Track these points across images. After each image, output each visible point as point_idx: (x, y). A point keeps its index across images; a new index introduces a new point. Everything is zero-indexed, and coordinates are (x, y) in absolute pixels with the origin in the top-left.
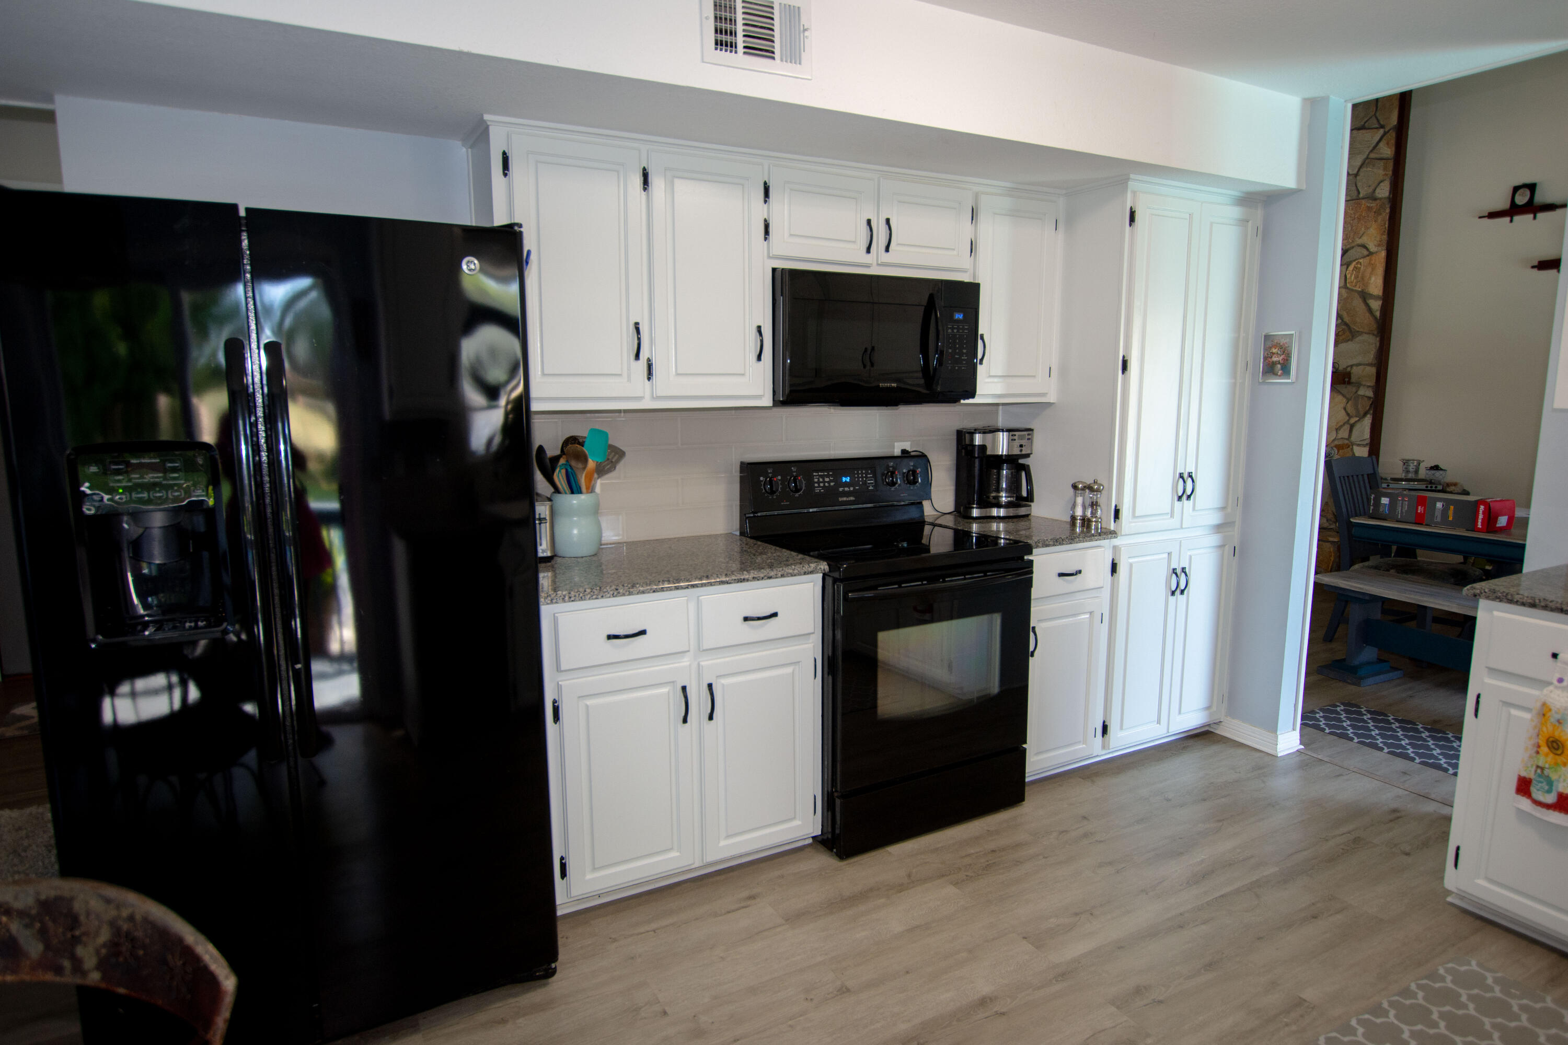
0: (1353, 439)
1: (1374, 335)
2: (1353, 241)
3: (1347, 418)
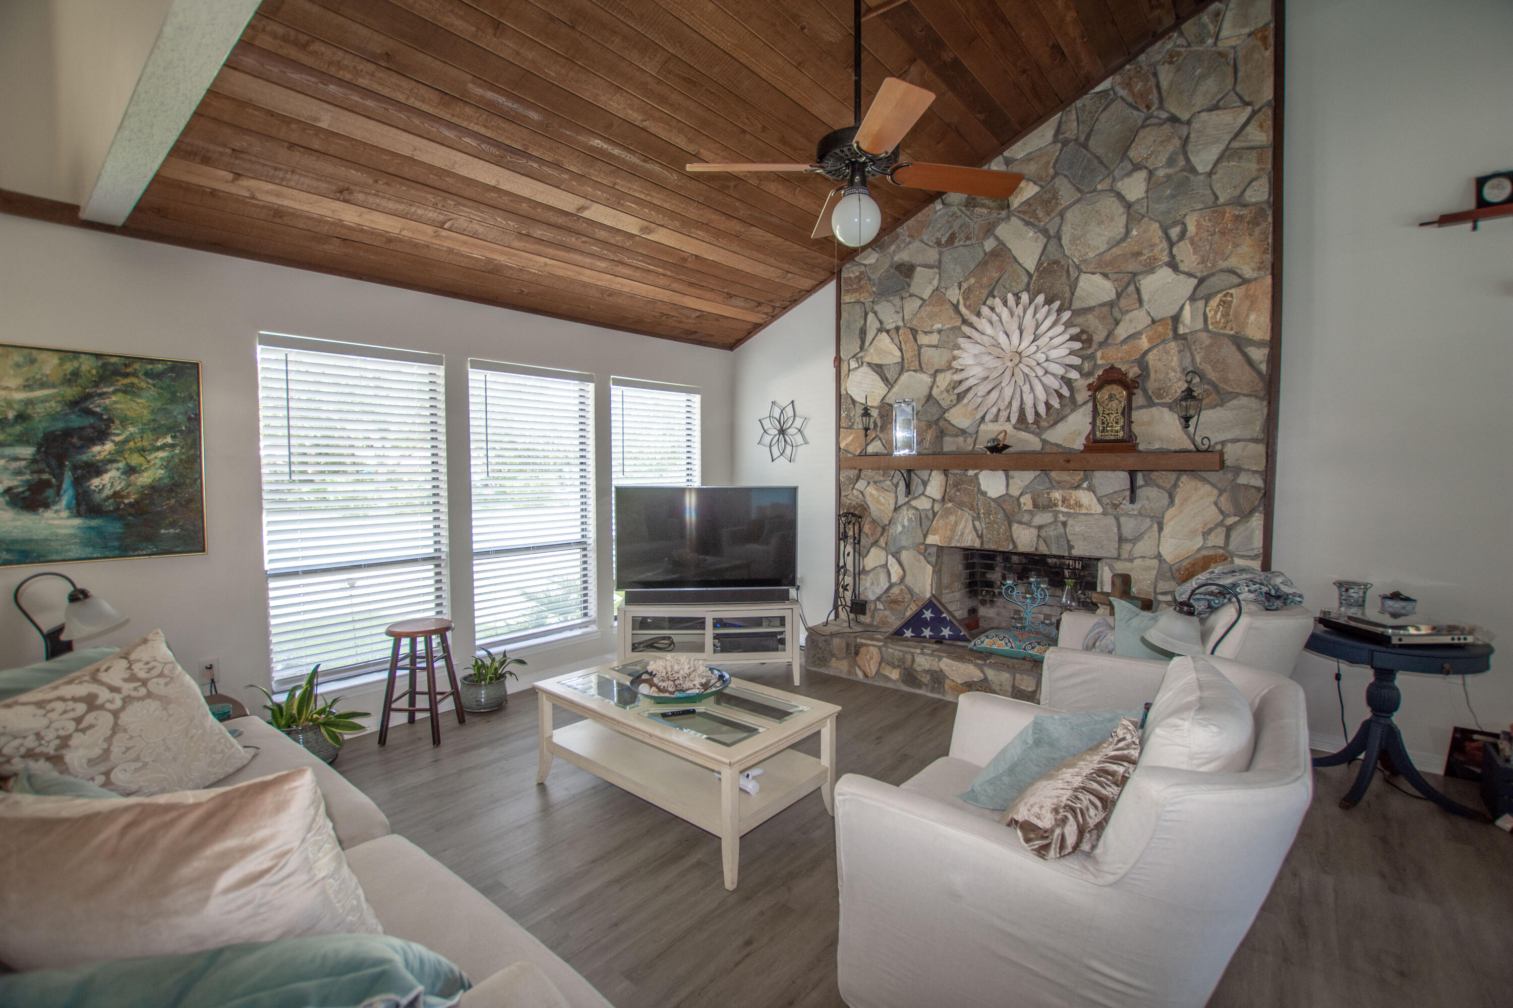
0: (1232, 547)
1: (1256, 397)
2: (1213, 266)
3: (1221, 517)
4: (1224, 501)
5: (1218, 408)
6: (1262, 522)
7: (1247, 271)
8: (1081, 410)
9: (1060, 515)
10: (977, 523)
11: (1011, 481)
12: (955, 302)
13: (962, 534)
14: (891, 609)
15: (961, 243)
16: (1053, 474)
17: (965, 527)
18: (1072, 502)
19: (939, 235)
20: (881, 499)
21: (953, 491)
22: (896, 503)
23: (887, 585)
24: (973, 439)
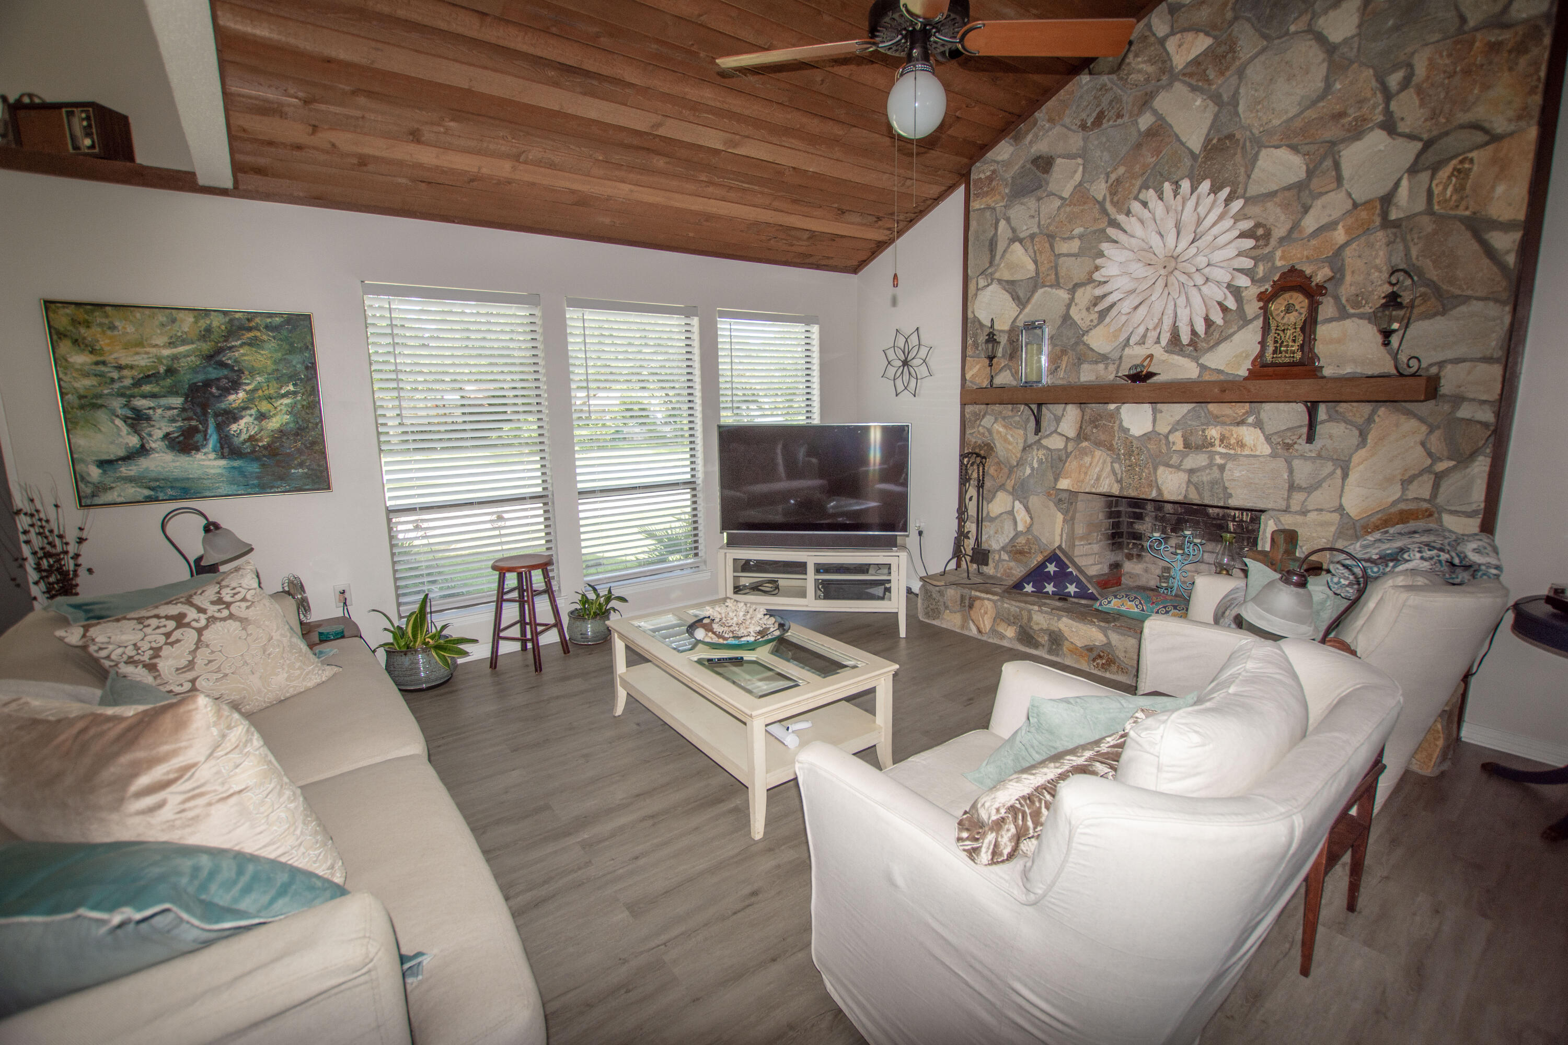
0: (1440, 500)
1: (1496, 301)
2: (1448, 120)
3: (1429, 461)
4: (1436, 442)
5: (1438, 318)
6: (1487, 469)
7: (1500, 125)
8: (1251, 326)
9: (1217, 457)
10: (1116, 466)
11: (1158, 415)
12: (1100, 198)
13: (1098, 479)
14: (1016, 560)
15: (1111, 123)
16: (1211, 407)
17: (1102, 470)
18: (1233, 441)
19: (1084, 115)
20: (1009, 437)
21: (1089, 428)
22: (1025, 441)
23: (1012, 534)
24: (1116, 366)
